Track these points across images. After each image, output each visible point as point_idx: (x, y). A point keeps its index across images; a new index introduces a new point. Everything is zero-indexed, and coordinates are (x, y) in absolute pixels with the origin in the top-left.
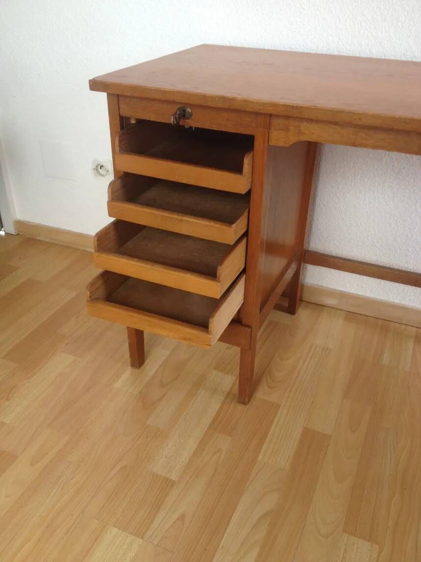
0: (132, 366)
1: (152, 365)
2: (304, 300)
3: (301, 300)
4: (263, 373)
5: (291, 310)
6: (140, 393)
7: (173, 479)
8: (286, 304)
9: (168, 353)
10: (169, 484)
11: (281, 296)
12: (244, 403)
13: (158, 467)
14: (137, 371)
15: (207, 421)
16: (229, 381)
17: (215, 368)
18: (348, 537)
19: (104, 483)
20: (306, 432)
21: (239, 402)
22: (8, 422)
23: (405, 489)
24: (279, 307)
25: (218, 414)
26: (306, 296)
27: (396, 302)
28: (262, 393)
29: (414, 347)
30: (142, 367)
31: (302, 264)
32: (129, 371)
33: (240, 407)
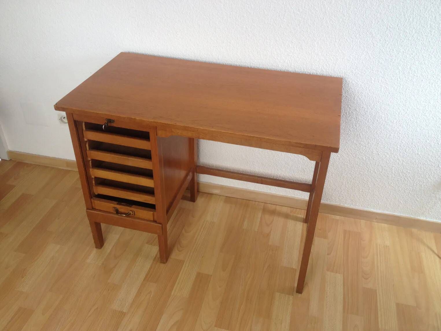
0: (96, 247)
1: (109, 246)
2: (200, 191)
3: (198, 191)
4: (176, 242)
5: (193, 199)
6: (103, 264)
7: (125, 311)
8: (189, 195)
9: (118, 236)
10: (122, 314)
11: (186, 189)
12: (164, 263)
13: (116, 306)
14: (100, 250)
15: (142, 276)
16: (155, 250)
17: (147, 243)
18: (217, 329)
19: (87, 318)
20: (199, 274)
21: (161, 263)
22: (25, 291)
23: (248, 300)
24: (184, 198)
25: (149, 271)
26: (202, 189)
27: (252, 189)
28: (174, 256)
29: (262, 216)
30: (103, 248)
31: (195, 174)
32: (95, 250)
33: (162, 265)
